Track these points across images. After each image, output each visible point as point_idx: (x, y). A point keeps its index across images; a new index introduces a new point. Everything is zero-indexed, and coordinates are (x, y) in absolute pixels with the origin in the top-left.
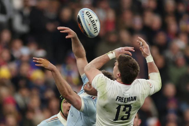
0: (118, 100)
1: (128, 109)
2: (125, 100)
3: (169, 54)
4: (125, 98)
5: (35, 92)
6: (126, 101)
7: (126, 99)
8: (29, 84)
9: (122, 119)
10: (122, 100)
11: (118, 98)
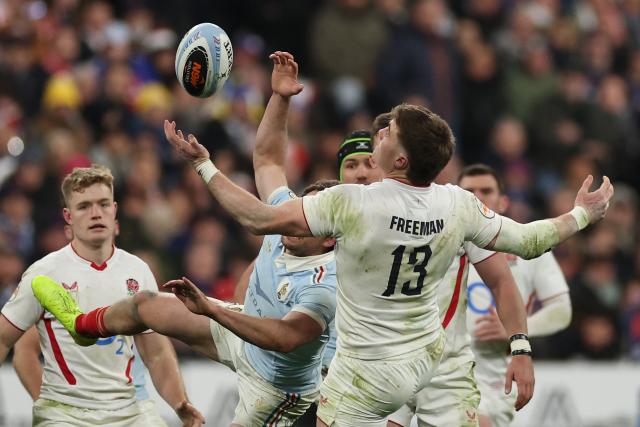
0: (395, 226)
1: (421, 257)
2: (415, 228)
3: (507, 41)
4: (416, 222)
5: (146, 143)
6: (418, 231)
7: (417, 225)
8: (133, 123)
9: (406, 289)
10: (408, 226)
11: (396, 221)
